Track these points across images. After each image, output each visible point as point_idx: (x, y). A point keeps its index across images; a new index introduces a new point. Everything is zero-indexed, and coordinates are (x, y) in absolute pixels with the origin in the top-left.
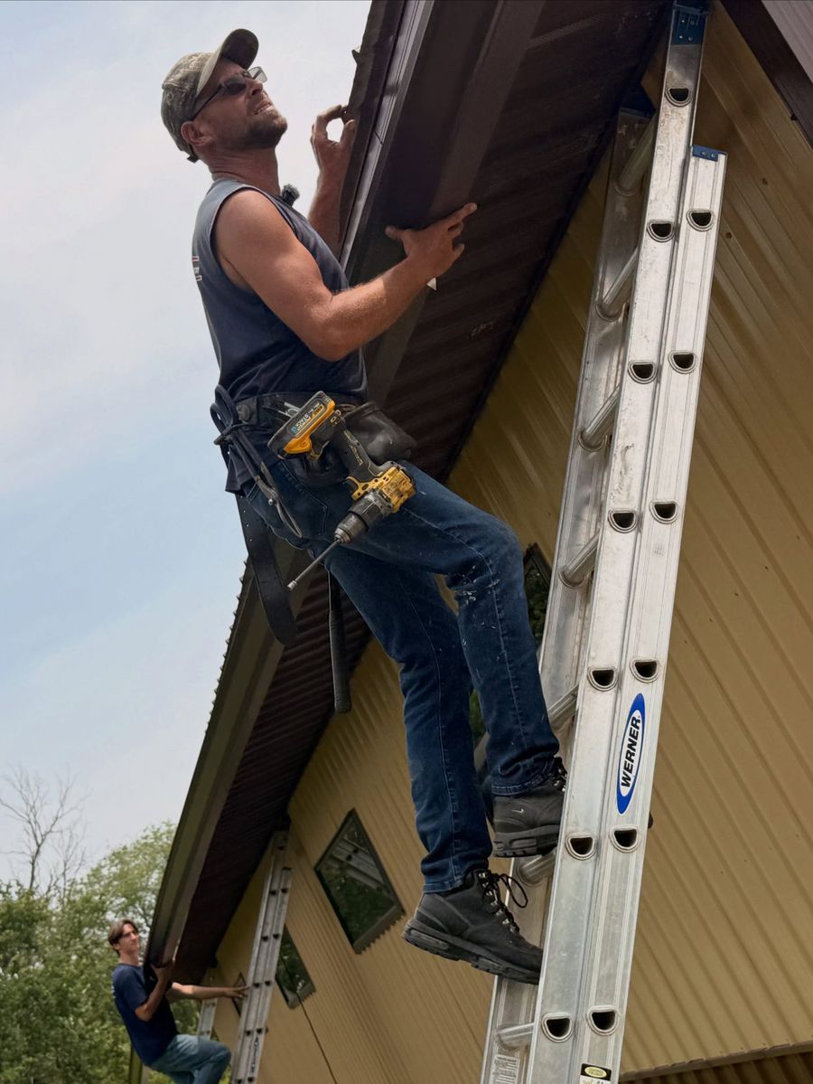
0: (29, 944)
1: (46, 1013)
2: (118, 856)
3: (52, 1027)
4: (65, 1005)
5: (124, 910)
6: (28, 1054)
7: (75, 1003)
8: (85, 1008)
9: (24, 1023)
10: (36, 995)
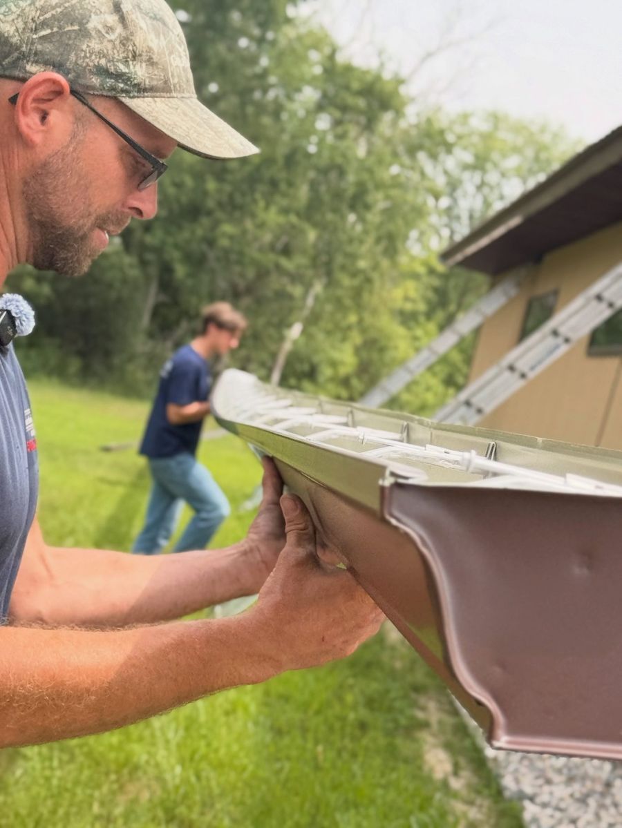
0: (369, 125)
1: (338, 195)
2: (496, 119)
3: (335, 210)
4: (358, 202)
5: (466, 167)
6: (298, 214)
7: (368, 207)
8: (373, 217)
9: (314, 186)
10: (342, 172)
